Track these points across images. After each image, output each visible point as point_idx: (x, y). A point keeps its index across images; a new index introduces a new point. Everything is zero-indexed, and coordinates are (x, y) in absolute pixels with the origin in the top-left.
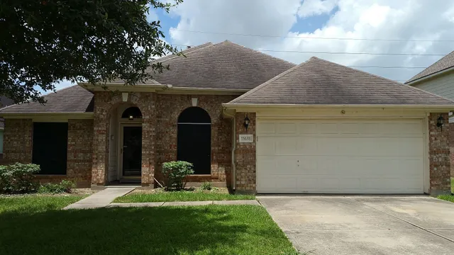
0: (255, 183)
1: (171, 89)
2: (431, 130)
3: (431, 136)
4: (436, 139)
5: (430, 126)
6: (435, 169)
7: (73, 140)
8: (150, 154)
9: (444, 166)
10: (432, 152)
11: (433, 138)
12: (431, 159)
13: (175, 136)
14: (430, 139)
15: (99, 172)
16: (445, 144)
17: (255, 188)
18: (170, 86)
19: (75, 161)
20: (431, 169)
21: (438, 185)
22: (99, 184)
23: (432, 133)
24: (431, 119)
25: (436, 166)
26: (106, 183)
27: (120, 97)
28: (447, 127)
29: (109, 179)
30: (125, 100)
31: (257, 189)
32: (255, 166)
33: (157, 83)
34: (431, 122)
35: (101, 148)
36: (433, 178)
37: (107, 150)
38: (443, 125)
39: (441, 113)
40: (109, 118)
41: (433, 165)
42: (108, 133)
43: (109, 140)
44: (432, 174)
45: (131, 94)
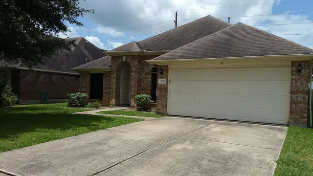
0: (166, 108)
1: (146, 53)
2: (292, 75)
3: (292, 79)
4: (296, 82)
5: (292, 71)
6: (294, 106)
7: (105, 82)
8: (135, 90)
10: (292, 93)
11: (294, 81)
12: (291, 97)
13: (150, 80)
14: (291, 82)
15: (113, 101)
17: (166, 111)
18: (145, 51)
19: (106, 93)
20: (291, 106)
21: (296, 118)
22: (113, 105)
23: (293, 77)
24: (292, 66)
25: (295, 103)
26: (117, 105)
27: (122, 59)
28: (308, 73)
29: (121, 103)
30: (124, 60)
31: (168, 111)
32: (166, 98)
33: (138, 50)
34: (293, 68)
35: (114, 86)
36: (291, 113)
37: (118, 87)
38: (303, 71)
39: (303, 61)
40: (119, 70)
41: (293, 102)
42: (118, 78)
43: (119, 82)
44: (291, 110)
45: (127, 57)
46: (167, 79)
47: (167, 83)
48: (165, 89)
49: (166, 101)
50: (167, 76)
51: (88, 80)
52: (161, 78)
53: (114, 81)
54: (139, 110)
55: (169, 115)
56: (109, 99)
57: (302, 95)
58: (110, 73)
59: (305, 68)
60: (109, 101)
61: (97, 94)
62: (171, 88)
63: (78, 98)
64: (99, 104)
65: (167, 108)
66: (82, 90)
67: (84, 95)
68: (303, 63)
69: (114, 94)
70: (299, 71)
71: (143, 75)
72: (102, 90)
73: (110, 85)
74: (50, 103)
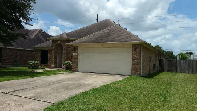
2: (133, 51)
3: (133, 53)
6: (133, 66)
7: (49, 55)
8: (64, 59)
9: (137, 65)
10: (133, 60)
11: (133, 54)
12: (132, 62)
14: (132, 55)
15: (53, 65)
16: (138, 56)
19: (50, 61)
20: (132, 66)
21: (134, 72)
22: (53, 68)
23: (133, 52)
24: (133, 47)
25: (134, 65)
26: (55, 67)
27: (58, 42)
28: (139, 50)
29: (57, 66)
30: (59, 43)
31: (78, 70)
32: (77, 63)
33: (66, 37)
34: (133, 48)
35: (54, 57)
36: (132, 69)
37: (56, 58)
38: (137, 49)
39: (137, 45)
40: (56, 48)
41: (133, 64)
42: (56, 53)
43: (57, 55)
44: (132, 68)
45: (61, 41)
46: (77, 53)
47: (77, 55)
48: (76, 58)
49: (77, 65)
50: (78, 51)
51: (40, 54)
52: (74, 52)
53: (54, 54)
54: (66, 70)
55: (79, 72)
56: (51, 64)
57: (137, 61)
58: (52, 50)
59: (138, 48)
60: (51, 65)
61: (44, 62)
62: (80, 58)
63: (33, 64)
64: (45, 67)
65: (78, 68)
66: (37, 59)
67: (37, 62)
68: (137, 46)
69: (54, 61)
70: (136, 49)
71: (69, 51)
72: (48, 59)
73: (52, 56)
74: (19, 67)
